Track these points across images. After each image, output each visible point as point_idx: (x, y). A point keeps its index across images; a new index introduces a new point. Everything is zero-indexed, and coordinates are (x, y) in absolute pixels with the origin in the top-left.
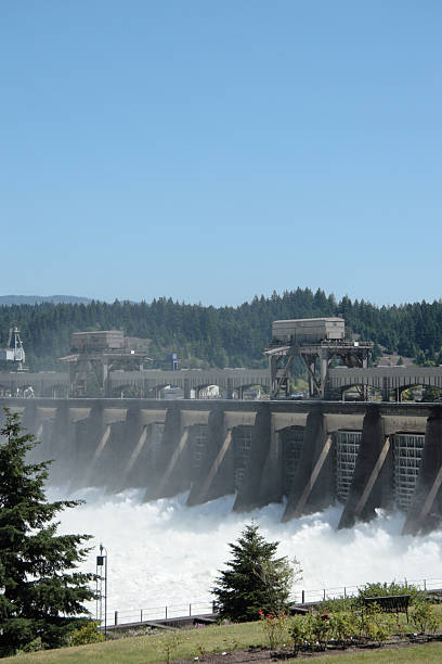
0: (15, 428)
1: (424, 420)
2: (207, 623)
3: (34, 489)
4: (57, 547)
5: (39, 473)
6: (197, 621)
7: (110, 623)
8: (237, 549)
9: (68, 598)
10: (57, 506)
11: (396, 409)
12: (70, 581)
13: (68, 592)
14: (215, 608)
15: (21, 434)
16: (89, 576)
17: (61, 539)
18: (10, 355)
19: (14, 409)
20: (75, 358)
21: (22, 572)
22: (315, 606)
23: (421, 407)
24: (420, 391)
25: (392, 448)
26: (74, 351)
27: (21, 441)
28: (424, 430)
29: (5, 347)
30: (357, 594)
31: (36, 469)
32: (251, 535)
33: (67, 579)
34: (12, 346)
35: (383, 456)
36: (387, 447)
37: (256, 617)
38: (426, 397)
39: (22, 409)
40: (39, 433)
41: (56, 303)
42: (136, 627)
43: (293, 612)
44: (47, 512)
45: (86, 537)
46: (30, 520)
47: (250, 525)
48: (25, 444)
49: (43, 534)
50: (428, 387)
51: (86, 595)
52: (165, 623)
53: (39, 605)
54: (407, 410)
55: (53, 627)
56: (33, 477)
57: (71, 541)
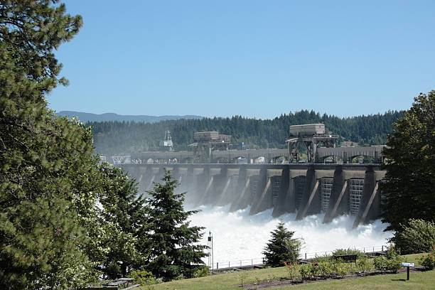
0: (169, 178)
1: (364, 172)
2: (260, 268)
3: (178, 206)
4: (189, 233)
5: (180, 198)
6: (255, 267)
7: (215, 268)
8: (274, 234)
9: (194, 257)
10: (189, 213)
11: (350, 167)
12: (196, 249)
13: (195, 253)
14: (264, 261)
15: (171, 180)
16: (204, 246)
17: (191, 229)
18: (166, 144)
19: (168, 169)
20: (196, 144)
21: (173, 244)
22: (312, 260)
23: (363, 166)
24: (361, 159)
25: (348, 185)
26: (196, 141)
27: (171, 184)
28: (364, 177)
29: (164, 140)
30: (331, 255)
31: (179, 196)
32: (280, 228)
33: (194, 247)
34: (167, 139)
35: (344, 190)
36: (346, 185)
37: (283, 265)
38: (364, 161)
39: (172, 169)
40: (180, 180)
41: (187, 119)
42: (227, 270)
43: (301, 263)
44: (184, 216)
45: (202, 228)
46: (177, 219)
47: (280, 222)
48: (174, 185)
49: (183, 226)
50: (366, 157)
51: (203, 255)
52: (240, 268)
53: (181, 259)
54: (355, 167)
55: (188, 269)
56: (177, 200)
57: (195, 229)
